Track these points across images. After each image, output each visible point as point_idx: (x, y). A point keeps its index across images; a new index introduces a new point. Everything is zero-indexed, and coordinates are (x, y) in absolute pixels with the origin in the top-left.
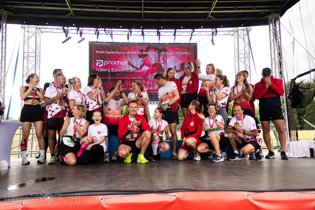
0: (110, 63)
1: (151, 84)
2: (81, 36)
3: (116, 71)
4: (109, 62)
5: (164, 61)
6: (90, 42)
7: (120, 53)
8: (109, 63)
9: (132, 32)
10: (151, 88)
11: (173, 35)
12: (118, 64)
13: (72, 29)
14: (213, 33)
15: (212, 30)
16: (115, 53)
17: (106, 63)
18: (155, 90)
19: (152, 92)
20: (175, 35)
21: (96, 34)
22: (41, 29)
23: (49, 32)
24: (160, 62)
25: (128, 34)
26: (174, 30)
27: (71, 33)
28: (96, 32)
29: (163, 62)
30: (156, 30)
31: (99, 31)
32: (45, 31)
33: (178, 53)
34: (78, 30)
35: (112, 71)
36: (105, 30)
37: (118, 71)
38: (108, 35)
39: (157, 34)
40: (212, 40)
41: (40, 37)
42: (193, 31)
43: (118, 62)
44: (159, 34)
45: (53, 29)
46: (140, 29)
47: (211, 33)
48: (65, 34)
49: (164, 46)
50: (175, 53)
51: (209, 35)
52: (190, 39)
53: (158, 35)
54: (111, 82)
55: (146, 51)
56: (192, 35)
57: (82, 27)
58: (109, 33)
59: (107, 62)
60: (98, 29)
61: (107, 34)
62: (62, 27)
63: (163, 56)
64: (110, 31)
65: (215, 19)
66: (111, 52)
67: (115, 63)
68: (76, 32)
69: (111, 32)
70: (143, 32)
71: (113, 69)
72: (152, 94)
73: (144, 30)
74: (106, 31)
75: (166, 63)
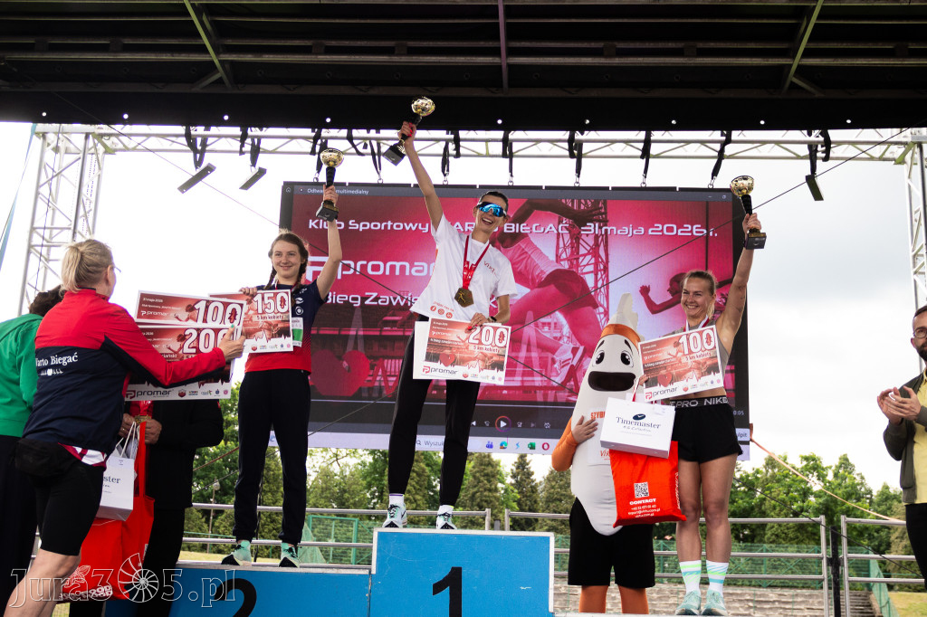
0: (364, 267)
1: (536, 363)
2: (254, 161)
3: (385, 300)
4: (359, 263)
5: (596, 264)
6: (287, 184)
7: (407, 228)
8: (358, 269)
9: (461, 143)
10: (538, 380)
11: (640, 153)
12: (397, 273)
13: (220, 137)
14: (812, 148)
15: (808, 138)
16: (386, 226)
17: (347, 267)
18: (553, 388)
19: (540, 397)
20: (646, 154)
21: (313, 152)
22: (105, 140)
23: (134, 149)
24: (578, 265)
25: (446, 149)
26: (642, 135)
27: (216, 151)
28: (315, 143)
29: (591, 268)
30: (565, 135)
31: (326, 142)
32: (120, 146)
33: (660, 228)
34: (243, 138)
35: (367, 302)
36: (350, 138)
37: (394, 303)
38: (362, 154)
39: (571, 150)
40: (811, 180)
41: (100, 168)
42: (724, 138)
43: (398, 264)
44: (575, 151)
45: (148, 136)
46: (497, 128)
47: (804, 150)
48: (192, 154)
49: (596, 202)
50: (646, 231)
51: (798, 157)
52: (715, 172)
53: (572, 156)
54: (361, 348)
55: (520, 219)
56: (721, 156)
57: (261, 129)
58: (369, 147)
59: (352, 264)
60: (325, 133)
61: (359, 153)
62: (181, 130)
63: (591, 242)
64: (370, 139)
65: (818, 94)
66: (370, 226)
67: (384, 268)
68: (236, 145)
69: (374, 143)
70: (506, 142)
71: (375, 295)
72: (537, 403)
73: (514, 135)
74: (355, 142)
75: (606, 269)
